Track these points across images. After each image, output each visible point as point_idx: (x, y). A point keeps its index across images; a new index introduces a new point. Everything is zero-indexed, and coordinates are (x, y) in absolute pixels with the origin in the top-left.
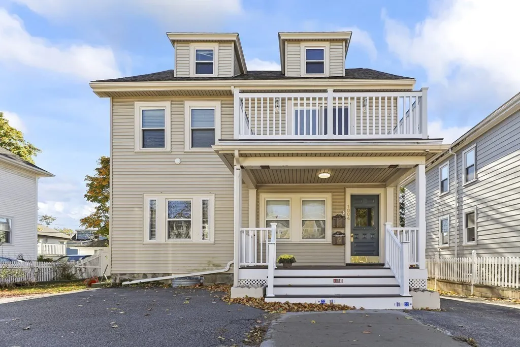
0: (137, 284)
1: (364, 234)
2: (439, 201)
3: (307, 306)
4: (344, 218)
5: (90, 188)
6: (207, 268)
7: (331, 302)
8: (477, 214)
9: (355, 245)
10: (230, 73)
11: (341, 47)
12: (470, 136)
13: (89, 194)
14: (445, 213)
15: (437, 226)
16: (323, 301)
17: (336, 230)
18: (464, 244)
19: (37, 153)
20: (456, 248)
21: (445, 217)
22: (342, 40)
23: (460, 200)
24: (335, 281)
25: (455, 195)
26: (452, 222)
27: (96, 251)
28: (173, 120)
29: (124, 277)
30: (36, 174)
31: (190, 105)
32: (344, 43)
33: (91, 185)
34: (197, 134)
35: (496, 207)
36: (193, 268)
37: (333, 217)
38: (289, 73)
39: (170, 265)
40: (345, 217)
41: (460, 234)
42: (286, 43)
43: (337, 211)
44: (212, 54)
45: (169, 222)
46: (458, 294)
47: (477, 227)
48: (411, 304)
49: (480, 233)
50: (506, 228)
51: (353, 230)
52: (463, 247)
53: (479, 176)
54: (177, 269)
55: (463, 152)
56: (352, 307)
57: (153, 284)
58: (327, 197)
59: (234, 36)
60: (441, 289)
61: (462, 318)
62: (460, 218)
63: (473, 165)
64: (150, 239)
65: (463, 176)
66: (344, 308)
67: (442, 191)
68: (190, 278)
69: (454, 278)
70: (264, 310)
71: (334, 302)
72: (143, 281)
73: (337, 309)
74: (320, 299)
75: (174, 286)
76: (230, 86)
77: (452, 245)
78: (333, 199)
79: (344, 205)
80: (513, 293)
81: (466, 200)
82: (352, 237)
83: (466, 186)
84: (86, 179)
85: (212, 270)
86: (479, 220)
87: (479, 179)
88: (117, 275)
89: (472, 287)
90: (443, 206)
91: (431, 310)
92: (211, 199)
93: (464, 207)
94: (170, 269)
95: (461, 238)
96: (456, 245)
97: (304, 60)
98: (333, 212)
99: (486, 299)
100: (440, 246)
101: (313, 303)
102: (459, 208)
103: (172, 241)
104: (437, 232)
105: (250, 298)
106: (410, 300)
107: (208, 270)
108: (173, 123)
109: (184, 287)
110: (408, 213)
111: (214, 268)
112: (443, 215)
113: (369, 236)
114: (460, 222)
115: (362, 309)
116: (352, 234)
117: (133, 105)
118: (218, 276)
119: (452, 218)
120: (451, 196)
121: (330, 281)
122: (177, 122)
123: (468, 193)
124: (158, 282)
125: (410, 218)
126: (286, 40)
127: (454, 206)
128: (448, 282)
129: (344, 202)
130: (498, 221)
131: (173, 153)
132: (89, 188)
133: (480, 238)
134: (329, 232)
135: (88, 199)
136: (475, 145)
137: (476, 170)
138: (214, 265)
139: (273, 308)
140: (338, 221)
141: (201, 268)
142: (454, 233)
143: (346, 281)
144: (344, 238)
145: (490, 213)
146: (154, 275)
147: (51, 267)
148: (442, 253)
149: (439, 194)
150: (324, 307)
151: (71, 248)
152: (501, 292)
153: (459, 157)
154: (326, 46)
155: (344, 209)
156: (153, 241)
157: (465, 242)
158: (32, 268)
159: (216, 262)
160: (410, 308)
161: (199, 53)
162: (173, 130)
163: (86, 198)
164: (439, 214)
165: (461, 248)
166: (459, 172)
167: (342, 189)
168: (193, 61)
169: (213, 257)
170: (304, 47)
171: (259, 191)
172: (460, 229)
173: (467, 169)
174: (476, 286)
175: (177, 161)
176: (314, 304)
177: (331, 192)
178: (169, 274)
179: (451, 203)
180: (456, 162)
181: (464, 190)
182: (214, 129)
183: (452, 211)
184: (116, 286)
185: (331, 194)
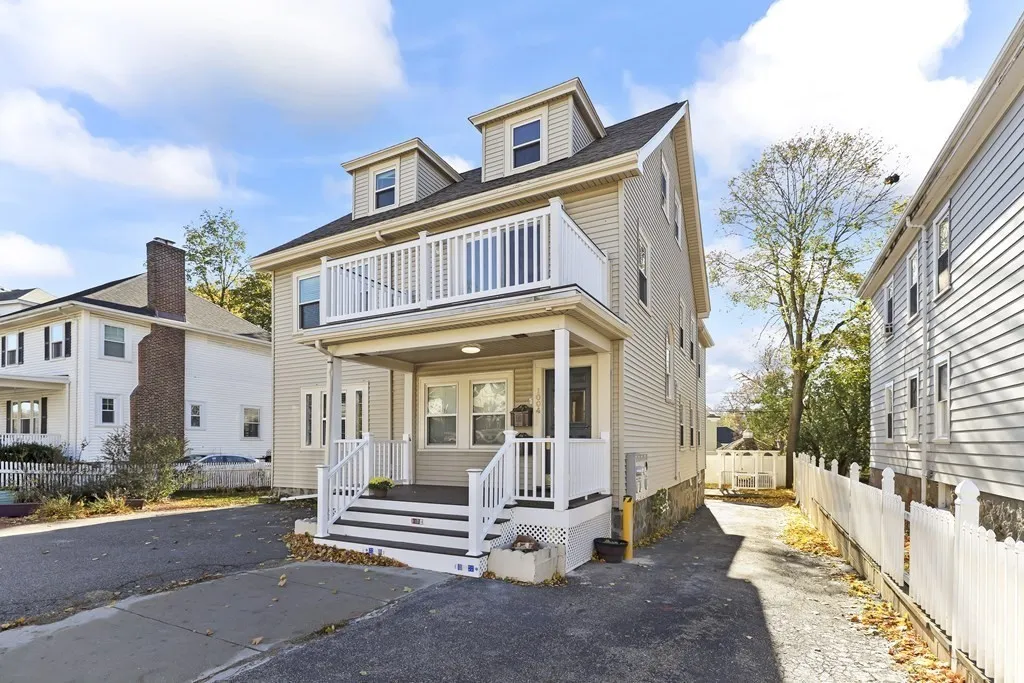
0: (293, 501)
4: (531, 411)
7: (380, 552)
8: (951, 369)
10: (412, 197)
11: (566, 107)
16: (371, 550)
17: (518, 431)
18: (935, 438)
20: (924, 446)
21: (913, 373)
22: (567, 95)
24: (414, 521)
26: (921, 386)
29: (283, 491)
32: (570, 99)
37: (513, 411)
38: (487, 175)
40: (532, 408)
41: (932, 415)
42: (484, 129)
43: (520, 398)
44: (395, 175)
45: (324, 421)
47: (951, 401)
49: (953, 417)
52: (935, 445)
53: (953, 278)
55: (934, 222)
58: (508, 377)
59: (413, 143)
62: (931, 377)
64: (307, 445)
65: (935, 279)
66: (388, 563)
71: (383, 553)
72: (299, 497)
74: (370, 547)
76: (375, 232)
78: (515, 379)
79: (531, 389)
83: (938, 303)
86: (953, 385)
87: (954, 287)
88: (277, 489)
91: (518, 582)
92: (364, 389)
93: (936, 352)
95: (932, 424)
96: (924, 439)
97: (509, 150)
98: (515, 401)
100: (909, 440)
101: (357, 550)
102: (931, 354)
104: (905, 407)
106: (476, 563)
114: (931, 386)
117: (291, 276)
119: (921, 377)
121: (407, 521)
123: (940, 319)
129: (533, 383)
130: (975, 389)
136: (949, 204)
137: (950, 265)
143: (427, 523)
145: (968, 368)
149: (907, 319)
150: (365, 558)
153: (930, 233)
154: (542, 115)
156: (309, 447)
157: (938, 434)
164: (907, 366)
165: (932, 448)
167: (528, 361)
168: (372, 192)
170: (510, 126)
171: (418, 373)
172: (931, 403)
176: (355, 553)
177: (511, 369)
180: (924, 246)
181: (936, 312)
183: (921, 359)
184: (276, 502)
185: (512, 371)
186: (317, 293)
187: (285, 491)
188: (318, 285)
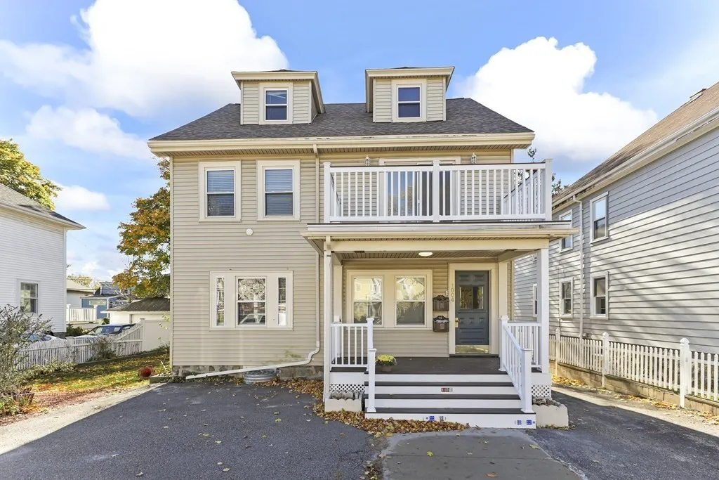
0: (203, 378)
1: (471, 318)
2: (559, 258)
3: (414, 424)
4: (446, 299)
5: (125, 238)
6: (284, 359)
7: (442, 419)
8: (609, 280)
9: (461, 331)
10: (307, 119)
11: (441, 85)
12: (600, 183)
13: (122, 245)
14: (567, 275)
15: (557, 289)
16: (432, 418)
17: (438, 314)
18: (592, 317)
19: (57, 192)
20: (581, 320)
21: (567, 280)
22: (442, 76)
23: (587, 261)
25: (580, 253)
26: (576, 287)
27: (131, 315)
28: (244, 183)
29: (187, 369)
30: (64, 226)
31: (263, 165)
32: (444, 80)
33: (125, 235)
34: (271, 199)
35: (632, 274)
36: (267, 360)
37: (434, 299)
38: (378, 117)
39: (241, 356)
40: (448, 298)
41: (587, 303)
42: (374, 82)
43: (438, 290)
44: (285, 96)
45: (239, 304)
46: (585, 384)
47: (609, 297)
48: (534, 422)
49: (611, 305)
50: (645, 303)
51: (458, 313)
52: (591, 320)
53: (611, 233)
54: (249, 360)
55: (591, 201)
56: (465, 425)
57: (222, 378)
58: (428, 274)
59: (311, 74)
60: (563, 375)
61: (595, 444)
62: (586, 283)
63: (604, 218)
64: (217, 325)
65: (591, 231)
66: (455, 427)
67: (564, 246)
68: (265, 371)
69: (581, 364)
70: (367, 431)
71: (444, 419)
72: (209, 375)
73: (449, 428)
74: (428, 415)
75: (247, 382)
76: (312, 145)
77: (576, 316)
78: (434, 276)
79: (448, 284)
80: (655, 392)
81: (595, 262)
82: (456, 321)
83: (595, 244)
84: (119, 227)
85: (290, 362)
86: (612, 289)
87: (612, 237)
88: (179, 367)
89: (603, 378)
90: (565, 266)
91: (558, 428)
92: (288, 276)
93: (592, 270)
94: (241, 360)
95: (587, 308)
96: (581, 317)
97: (396, 102)
98: (434, 292)
99: (621, 397)
100: (561, 316)
101: (421, 420)
102: (586, 271)
103: (243, 327)
104: (557, 298)
105: (348, 413)
106: (532, 418)
107: (286, 361)
108: (244, 187)
109: (259, 383)
110: (519, 269)
111: (293, 359)
112: (565, 277)
113: (477, 321)
114: (587, 288)
115: (478, 428)
116: (457, 319)
117: (197, 165)
118: (297, 369)
119: (576, 282)
120: (574, 254)
121: (437, 390)
122: (249, 185)
123: (597, 253)
124: (227, 377)
125: (521, 276)
126: (375, 77)
127: (579, 267)
128: (573, 368)
129: (448, 280)
130: (634, 292)
131: (244, 222)
132: (122, 238)
133: (612, 311)
134: (429, 315)
135: (122, 251)
136: (607, 193)
137: (608, 226)
138: (292, 356)
139: (376, 428)
140: (440, 302)
141: (277, 360)
142: (579, 301)
143: (456, 391)
144: (447, 324)
145: (627, 281)
146: (223, 368)
147: (88, 344)
148: (563, 325)
149: (560, 250)
150: (433, 425)
151: (102, 312)
152: (639, 389)
153: (586, 206)
154: (422, 85)
155: (448, 288)
156: (220, 327)
157: (593, 314)
158: (68, 347)
159: (295, 352)
160: (533, 426)
161: (270, 94)
162: (244, 195)
163: (119, 250)
164: (560, 276)
165: (588, 321)
166: (586, 226)
167: (445, 264)
168: (263, 105)
169: (292, 347)
170: (396, 85)
172: (586, 297)
173: (596, 223)
174: (608, 377)
175: (249, 232)
176: (421, 422)
177: (431, 268)
178: (239, 367)
179: (575, 263)
180: (581, 212)
181: (592, 249)
182: (292, 194)
183: (576, 273)
184: (179, 381)
185: (431, 270)
186: (231, 185)
187: (191, 370)
188: (232, 178)
